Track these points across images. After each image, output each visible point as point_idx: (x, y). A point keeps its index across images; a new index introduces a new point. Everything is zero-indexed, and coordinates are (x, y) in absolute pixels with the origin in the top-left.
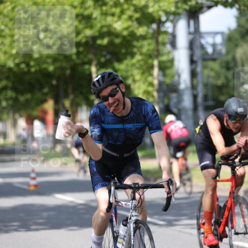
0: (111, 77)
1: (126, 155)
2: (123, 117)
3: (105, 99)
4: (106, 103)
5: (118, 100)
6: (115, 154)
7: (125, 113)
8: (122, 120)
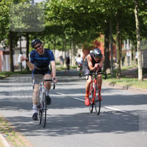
0: (38, 41)
1: (44, 69)
2: (41, 55)
3: (36, 48)
4: (36, 50)
5: (41, 49)
6: (40, 69)
7: (42, 54)
8: (41, 56)
